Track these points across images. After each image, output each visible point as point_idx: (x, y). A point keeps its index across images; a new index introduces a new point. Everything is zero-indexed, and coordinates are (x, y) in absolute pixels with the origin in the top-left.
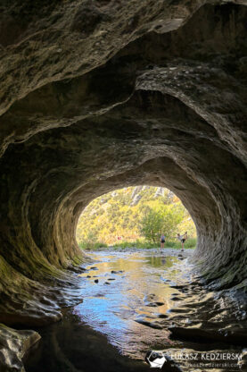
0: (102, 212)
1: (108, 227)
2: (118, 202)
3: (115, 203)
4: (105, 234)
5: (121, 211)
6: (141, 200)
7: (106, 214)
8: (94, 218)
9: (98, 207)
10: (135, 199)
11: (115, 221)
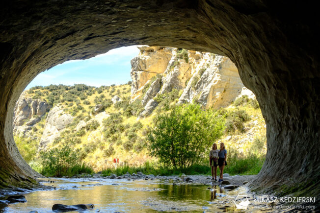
0: (95, 126)
1: (102, 148)
2: (121, 110)
3: (117, 112)
4: (98, 158)
5: (124, 124)
6: (158, 108)
7: (101, 128)
8: (82, 134)
9: (90, 118)
10: (148, 107)
11: (115, 139)
